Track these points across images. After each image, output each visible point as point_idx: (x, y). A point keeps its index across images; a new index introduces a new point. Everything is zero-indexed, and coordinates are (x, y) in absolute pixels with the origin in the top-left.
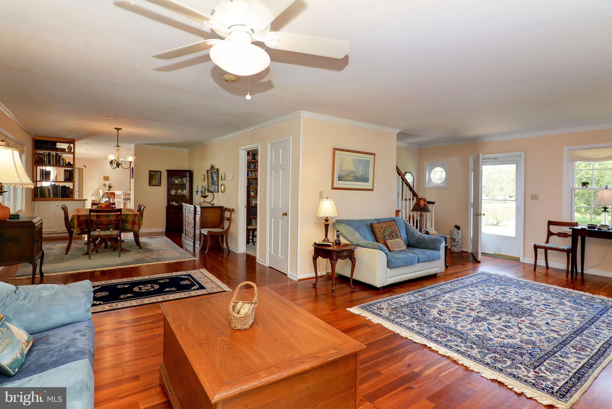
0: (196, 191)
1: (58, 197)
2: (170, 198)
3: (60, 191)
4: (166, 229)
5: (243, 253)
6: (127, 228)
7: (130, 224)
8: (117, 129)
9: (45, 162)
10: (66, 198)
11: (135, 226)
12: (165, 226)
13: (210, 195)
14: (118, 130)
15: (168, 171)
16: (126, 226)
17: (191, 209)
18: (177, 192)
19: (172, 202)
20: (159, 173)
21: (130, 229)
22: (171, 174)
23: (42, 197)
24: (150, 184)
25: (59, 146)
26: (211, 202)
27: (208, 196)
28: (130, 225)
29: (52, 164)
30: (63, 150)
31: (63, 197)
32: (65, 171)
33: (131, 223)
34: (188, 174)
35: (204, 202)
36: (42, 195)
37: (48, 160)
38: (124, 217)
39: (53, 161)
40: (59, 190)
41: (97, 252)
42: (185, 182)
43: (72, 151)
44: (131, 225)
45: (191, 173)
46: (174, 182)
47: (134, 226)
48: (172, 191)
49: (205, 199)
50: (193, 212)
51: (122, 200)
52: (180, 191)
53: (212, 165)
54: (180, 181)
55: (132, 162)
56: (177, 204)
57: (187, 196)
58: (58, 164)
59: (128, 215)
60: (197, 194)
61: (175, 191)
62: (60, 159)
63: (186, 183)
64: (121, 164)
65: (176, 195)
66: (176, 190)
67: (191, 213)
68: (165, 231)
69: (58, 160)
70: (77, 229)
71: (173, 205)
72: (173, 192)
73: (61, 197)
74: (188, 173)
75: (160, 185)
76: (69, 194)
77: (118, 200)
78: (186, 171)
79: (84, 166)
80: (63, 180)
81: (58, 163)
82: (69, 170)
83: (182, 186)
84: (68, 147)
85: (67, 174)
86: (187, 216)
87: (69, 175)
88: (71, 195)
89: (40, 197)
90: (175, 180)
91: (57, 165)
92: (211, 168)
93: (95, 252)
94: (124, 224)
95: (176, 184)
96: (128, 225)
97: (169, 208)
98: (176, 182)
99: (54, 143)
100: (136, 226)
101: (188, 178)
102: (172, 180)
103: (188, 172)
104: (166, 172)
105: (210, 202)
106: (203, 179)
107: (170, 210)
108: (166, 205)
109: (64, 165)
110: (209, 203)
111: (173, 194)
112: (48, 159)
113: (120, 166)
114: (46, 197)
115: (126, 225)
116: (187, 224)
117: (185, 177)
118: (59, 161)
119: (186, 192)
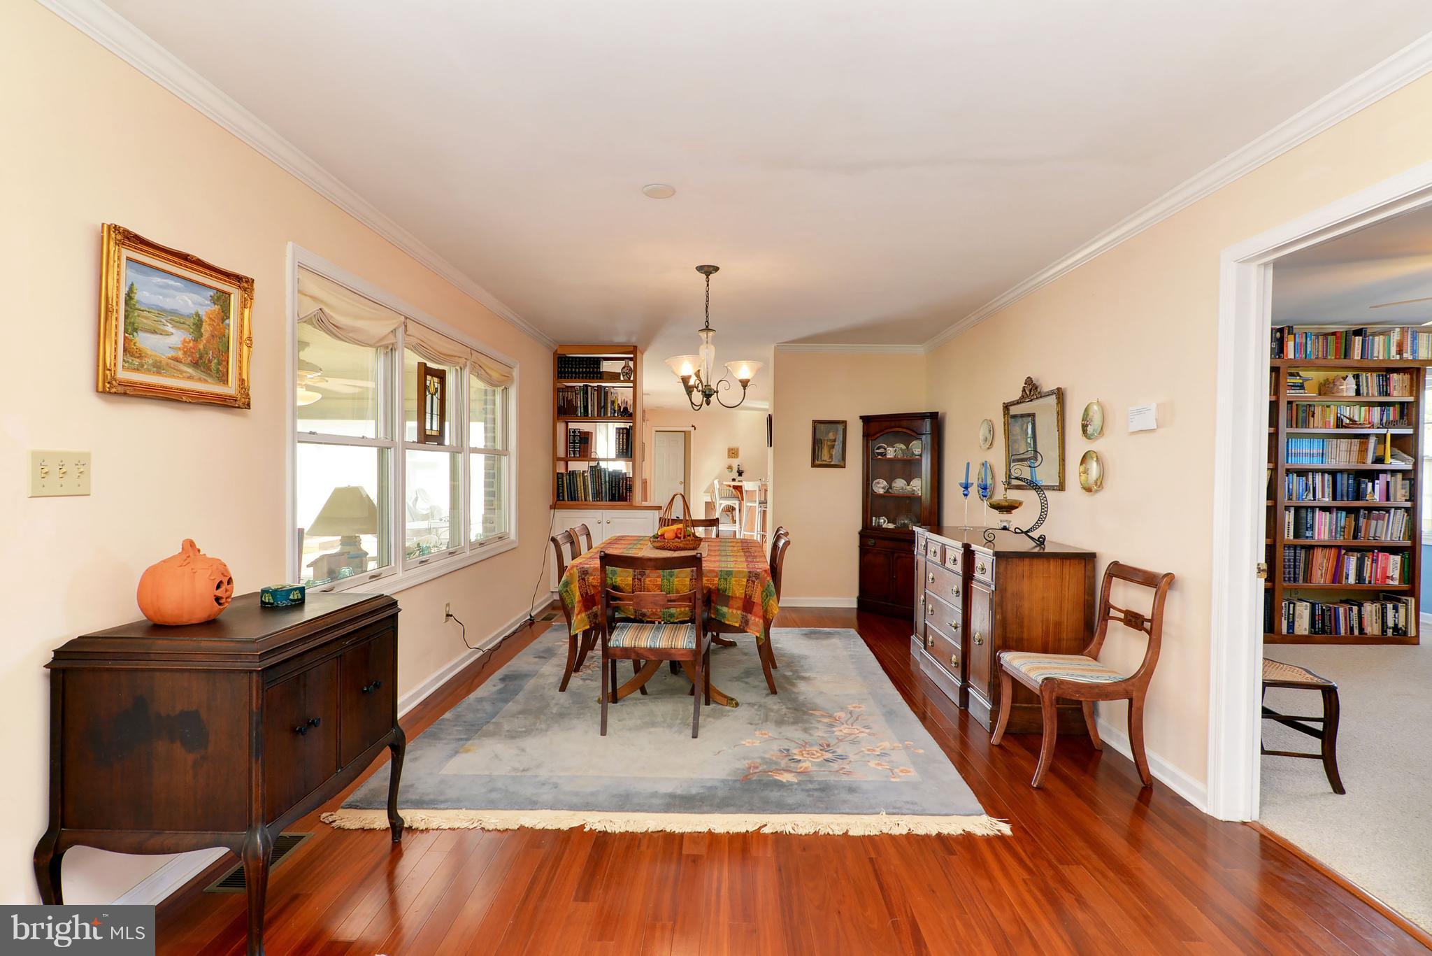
0: (961, 485)
1: (602, 500)
2: (871, 504)
3: (607, 484)
4: (860, 601)
5: (1244, 823)
6: (727, 622)
7: (737, 609)
8: (706, 269)
9: (577, 410)
10: (619, 503)
11: (752, 618)
12: (856, 593)
13: (1029, 498)
14: (708, 274)
15: (866, 420)
16: (724, 615)
17: (950, 554)
18: (890, 487)
19: (878, 516)
20: (840, 427)
21: (737, 625)
22: (876, 427)
23: (572, 500)
24: (816, 462)
25: (606, 367)
26: (1032, 529)
27: (1020, 504)
28: (735, 611)
29: (590, 416)
30: (614, 377)
31: (613, 499)
32: (618, 429)
33: (740, 604)
34: (927, 425)
35: (1005, 528)
36: (571, 495)
37: (582, 405)
38: (717, 579)
39: (593, 406)
40: (606, 482)
41: (644, 692)
42: (917, 451)
43: (632, 379)
44: (739, 612)
45: (936, 421)
46: (884, 454)
47: (749, 616)
48: (878, 483)
49: (1005, 516)
50: (958, 568)
51: (757, 504)
52: (899, 484)
53: (1029, 381)
54: (901, 449)
55: (749, 380)
56: (891, 526)
57: (923, 498)
58: (602, 414)
59: (729, 573)
60: (966, 495)
61: (885, 483)
62: (607, 400)
63: (921, 455)
64: (717, 392)
65: (888, 495)
66: (890, 481)
67: (949, 570)
68: (855, 605)
69: (603, 404)
70: (579, 617)
71: (879, 527)
72: (880, 487)
73: (609, 501)
74: (928, 422)
75: (842, 464)
76: (624, 491)
77: (749, 504)
78: (922, 416)
79: (693, 426)
80: (614, 457)
81: (603, 410)
82: (626, 428)
83: (908, 468)
84: (624, 368)
85: (621, 440)
86: (931, 575)
87: (625, 440)
88: (628, 494)
89: (568, 500)
90: (885, 449)
91: (601, 416)
92: (1024, 390)
93: (638, 694)
94: (719, 607)
95: (890, 460)
96: (730, 611)
97: (868, 535)
98: (890, 453)
99: (597, 362)
100: (756, 615)
101: (927, 439)
102: (878, 448)
103: (927, 417)
104: (860, 423)
105: (1028, 531)
106: (986, 440)
107: (871, 542)
108: (860, 528)
109: (614, 416)
110: (1026, 533)
111: (881, 491)
112: (584, 403)
113: (714, 398)
114: (580, 499)
115: (725, 609)
116: (930, 606)
117: (917, 435)
118: (605, 407)
119: (919, 486)
